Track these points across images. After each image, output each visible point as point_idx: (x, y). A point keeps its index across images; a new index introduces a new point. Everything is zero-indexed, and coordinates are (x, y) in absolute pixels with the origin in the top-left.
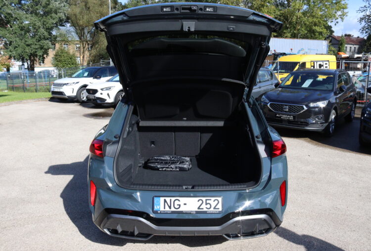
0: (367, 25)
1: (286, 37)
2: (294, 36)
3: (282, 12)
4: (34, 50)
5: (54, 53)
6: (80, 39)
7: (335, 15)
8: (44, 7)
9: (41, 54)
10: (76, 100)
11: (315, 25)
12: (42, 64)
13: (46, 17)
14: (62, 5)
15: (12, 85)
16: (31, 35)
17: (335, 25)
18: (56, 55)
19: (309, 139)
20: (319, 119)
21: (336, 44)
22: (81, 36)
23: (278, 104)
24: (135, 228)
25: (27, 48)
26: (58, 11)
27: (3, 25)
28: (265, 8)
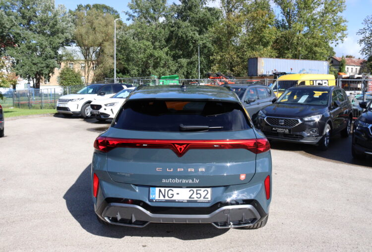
0: (367, 47)
1: (288, 58)
2: (295, 57)
3: (283, 33)
4: (40, 69)
5: (60, 71)
6: (86, 58)
7: (334, 36)
8: (51, 27)
9: (47, 72)
10: (80, 115)
11: (316, 46)
12: (47, 82)
13: (53, 36)
14: (69, 25)
15: (18, 102)
16: (38, 54)
17: (336, 46)
18: (61, 74)
19: (304, 152)
20: (313, 132)
21: (337, 65)
22: (87, 55)
23: (274, 118)
24: (133, 216)
25: (33, 66)
26: (64, 31)
27: (11, 44)
28: (266, 29)
